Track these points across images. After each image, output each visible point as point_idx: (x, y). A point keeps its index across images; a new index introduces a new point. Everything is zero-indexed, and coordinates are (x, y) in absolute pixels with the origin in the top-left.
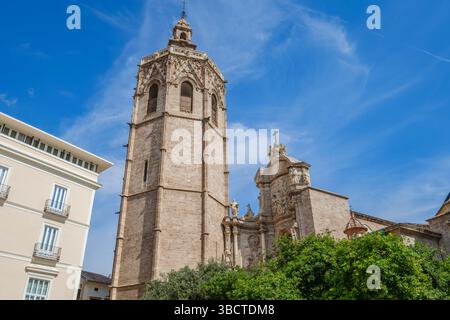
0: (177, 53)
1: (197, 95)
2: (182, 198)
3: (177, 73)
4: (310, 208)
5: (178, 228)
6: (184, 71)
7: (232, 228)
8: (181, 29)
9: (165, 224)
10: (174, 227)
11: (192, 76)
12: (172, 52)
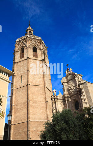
0: (30, 37)
1: (39, 52)
2: (37, 89)
3: (31, 44)
4: (88, 89)
5: (36, 100)
6: (33, 43)
7: (55, 100)
8: (29, 30)
9: (31, 98)
10: (35, 100)
11: (36, 45)
12: (28, 36)
